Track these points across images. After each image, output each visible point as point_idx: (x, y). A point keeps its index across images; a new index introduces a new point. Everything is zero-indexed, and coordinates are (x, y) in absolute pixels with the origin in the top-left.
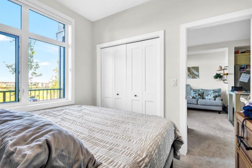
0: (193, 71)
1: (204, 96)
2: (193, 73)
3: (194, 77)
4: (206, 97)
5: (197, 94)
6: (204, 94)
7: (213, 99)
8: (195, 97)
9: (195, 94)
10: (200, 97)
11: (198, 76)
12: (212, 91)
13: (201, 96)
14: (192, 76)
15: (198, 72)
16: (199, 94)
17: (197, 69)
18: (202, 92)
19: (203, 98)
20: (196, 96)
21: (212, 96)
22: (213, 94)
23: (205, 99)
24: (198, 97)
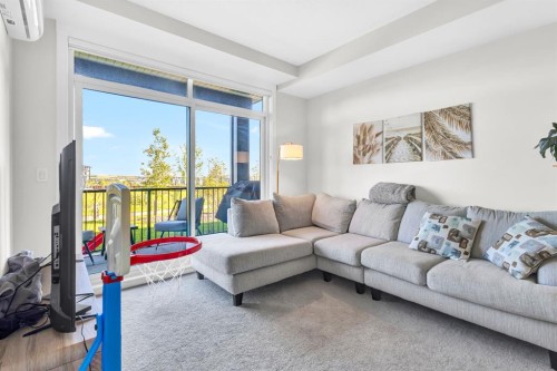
0: (445, 123)
1: (482, 244)
2: (447, 135)
3: (449, 154)
4: (491, 253)
5: (444, 233)
6: (486, 235)
7: (521, 267)
8: (431, 244)
9: (437, 228)
10: (455, 245)
11: (470, 146)
12: (526, 225)
13: (462, 241)
14: (440, 148)
15: (469, 127)
16: (454, 235)
17: (464, 115)
18: (474, 224)
19: (475, 255)
20: (439, 241)
21: (520, 251)
22: (525, 238)
23: (483, 258)
24: (449, 245)
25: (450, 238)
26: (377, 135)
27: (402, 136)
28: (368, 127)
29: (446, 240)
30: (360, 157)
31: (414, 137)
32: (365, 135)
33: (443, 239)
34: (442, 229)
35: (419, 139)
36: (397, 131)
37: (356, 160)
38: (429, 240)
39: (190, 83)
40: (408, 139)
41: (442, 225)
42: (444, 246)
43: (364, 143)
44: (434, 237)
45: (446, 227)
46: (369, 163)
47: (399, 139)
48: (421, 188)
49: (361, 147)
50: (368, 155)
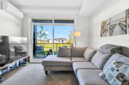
5: (115, 74)
8: (107, 77)
9: (113, 70)
10: (119, 83)
16: (121, 76)
20: (111, 76)
24: (115, 81)
25: (117, 77)
26: (108, 25)
27: (117, 23)
28: (105, 22)
29: (115, 78)
30: (102, 34)
31: (122, 23)
32: (104, 25)
33: (113, 77)
34: (115, 71)
35: (125, 23)
36: (115, 21)
37: (101, 36)
38: (107, 75)
39: (53, 20)
40: (119, 24)
41: (116, 69)
42: (112, 81)
43: (104, 29)
44: (110, 74)
45: (118, 70)
46: (105, 36)
47: (116, 25)
48: (126, 48)
49: (103, 30)
50: (105, 33)
